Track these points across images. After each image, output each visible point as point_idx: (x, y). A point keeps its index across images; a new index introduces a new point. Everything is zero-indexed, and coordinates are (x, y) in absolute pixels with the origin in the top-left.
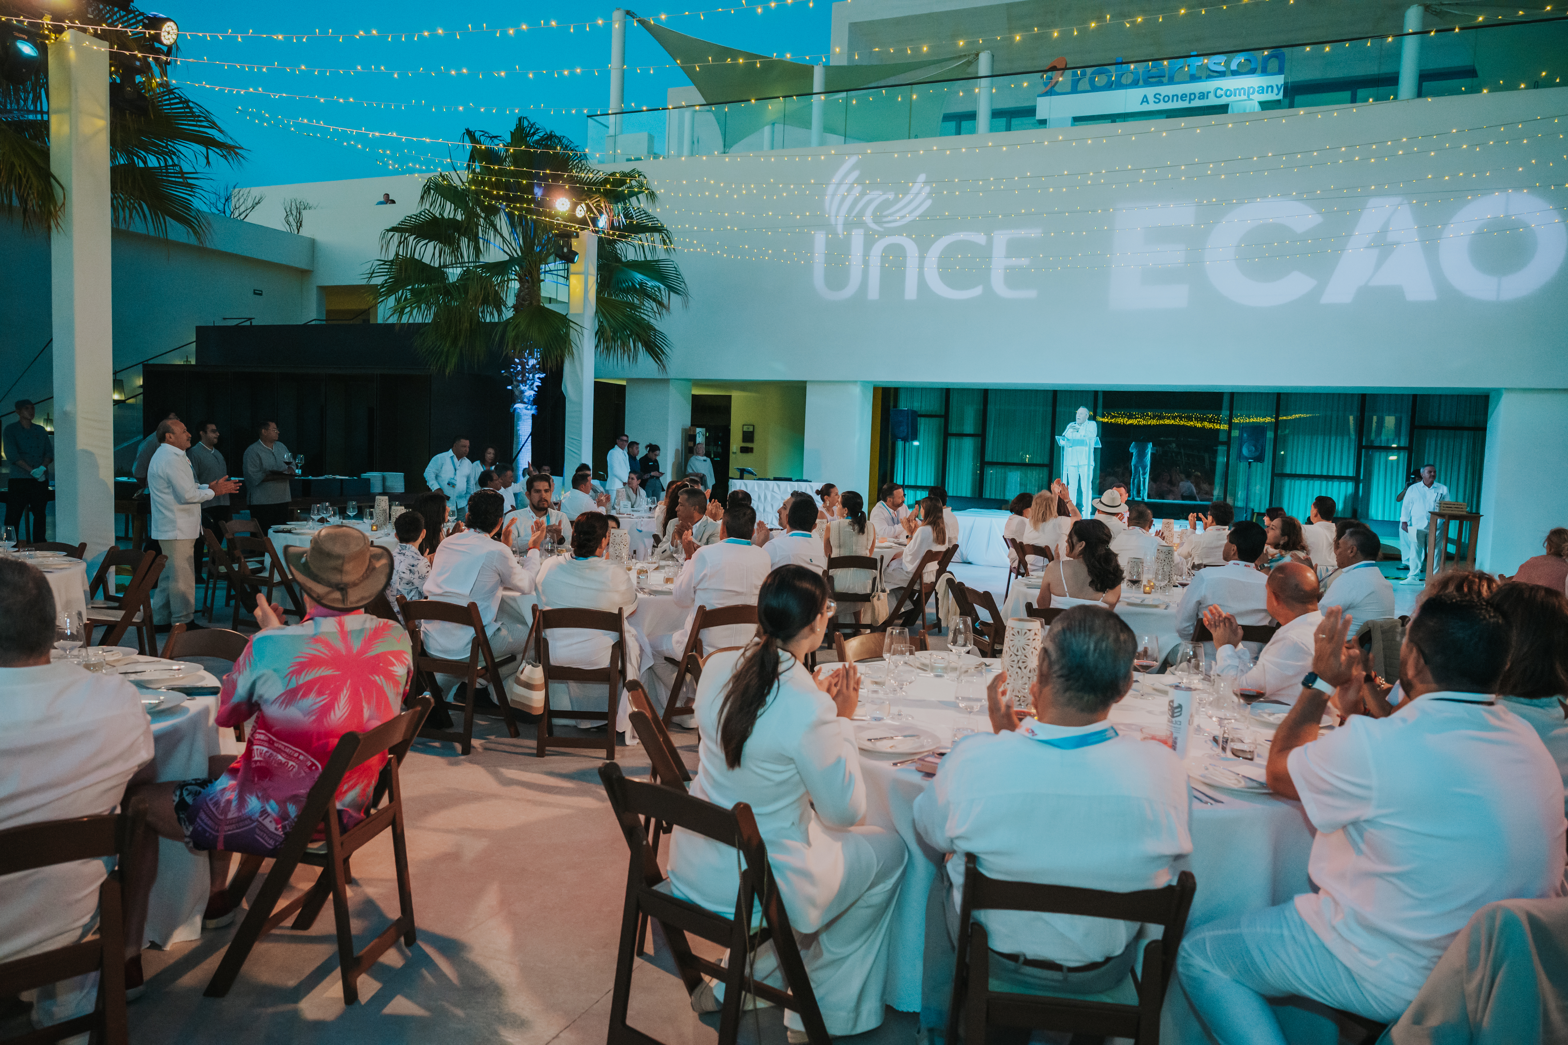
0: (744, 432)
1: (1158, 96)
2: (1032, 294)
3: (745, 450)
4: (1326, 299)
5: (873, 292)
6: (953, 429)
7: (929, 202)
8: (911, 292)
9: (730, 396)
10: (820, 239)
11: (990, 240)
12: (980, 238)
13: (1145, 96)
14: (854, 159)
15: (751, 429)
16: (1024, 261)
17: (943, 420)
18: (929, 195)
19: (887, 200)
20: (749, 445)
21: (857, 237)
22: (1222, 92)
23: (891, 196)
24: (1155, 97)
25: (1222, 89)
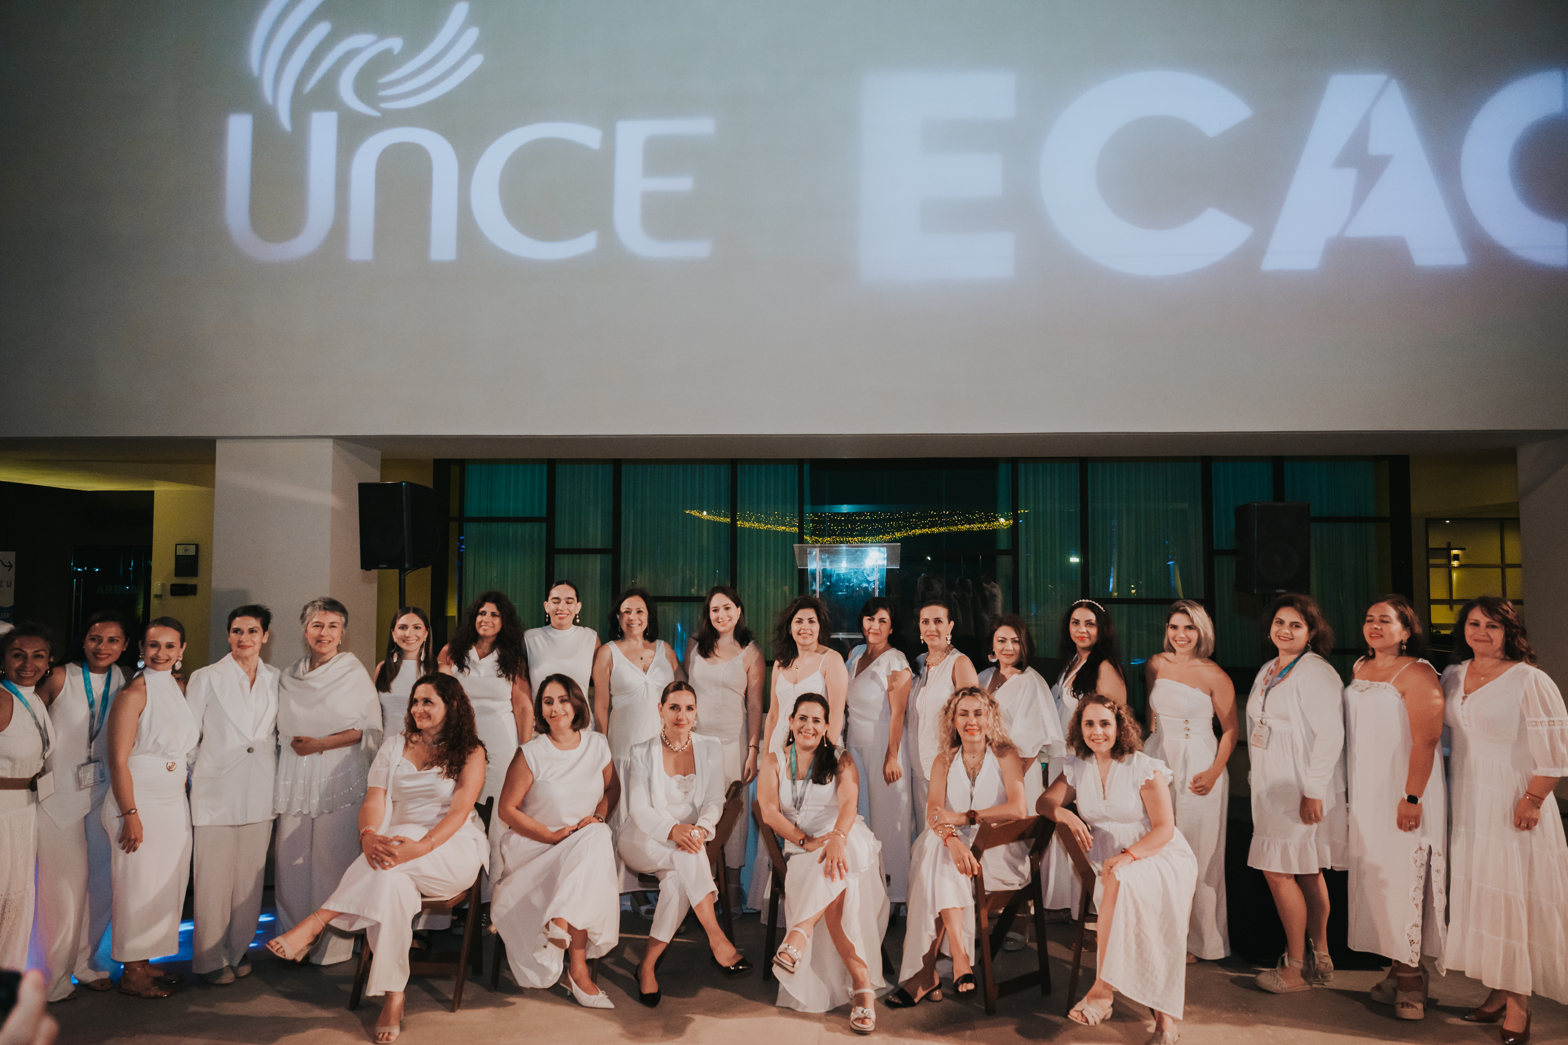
0: (178, 558)
3: (178, 590)
4: (1273, 262)
5: (361, 246)
6: (563, 540)
7: (476, 61)
8: (443, 244)
9: (153, 492)
10: (239, 130)
11: (609, 138)
12: (587, 136)
15: (192, 551)
16: (683, 184)
17: (544, 525)
18: (476, 48)
19: (388, 52)
20: (190, 581)
21: (323, 128)
23: (395, 44)
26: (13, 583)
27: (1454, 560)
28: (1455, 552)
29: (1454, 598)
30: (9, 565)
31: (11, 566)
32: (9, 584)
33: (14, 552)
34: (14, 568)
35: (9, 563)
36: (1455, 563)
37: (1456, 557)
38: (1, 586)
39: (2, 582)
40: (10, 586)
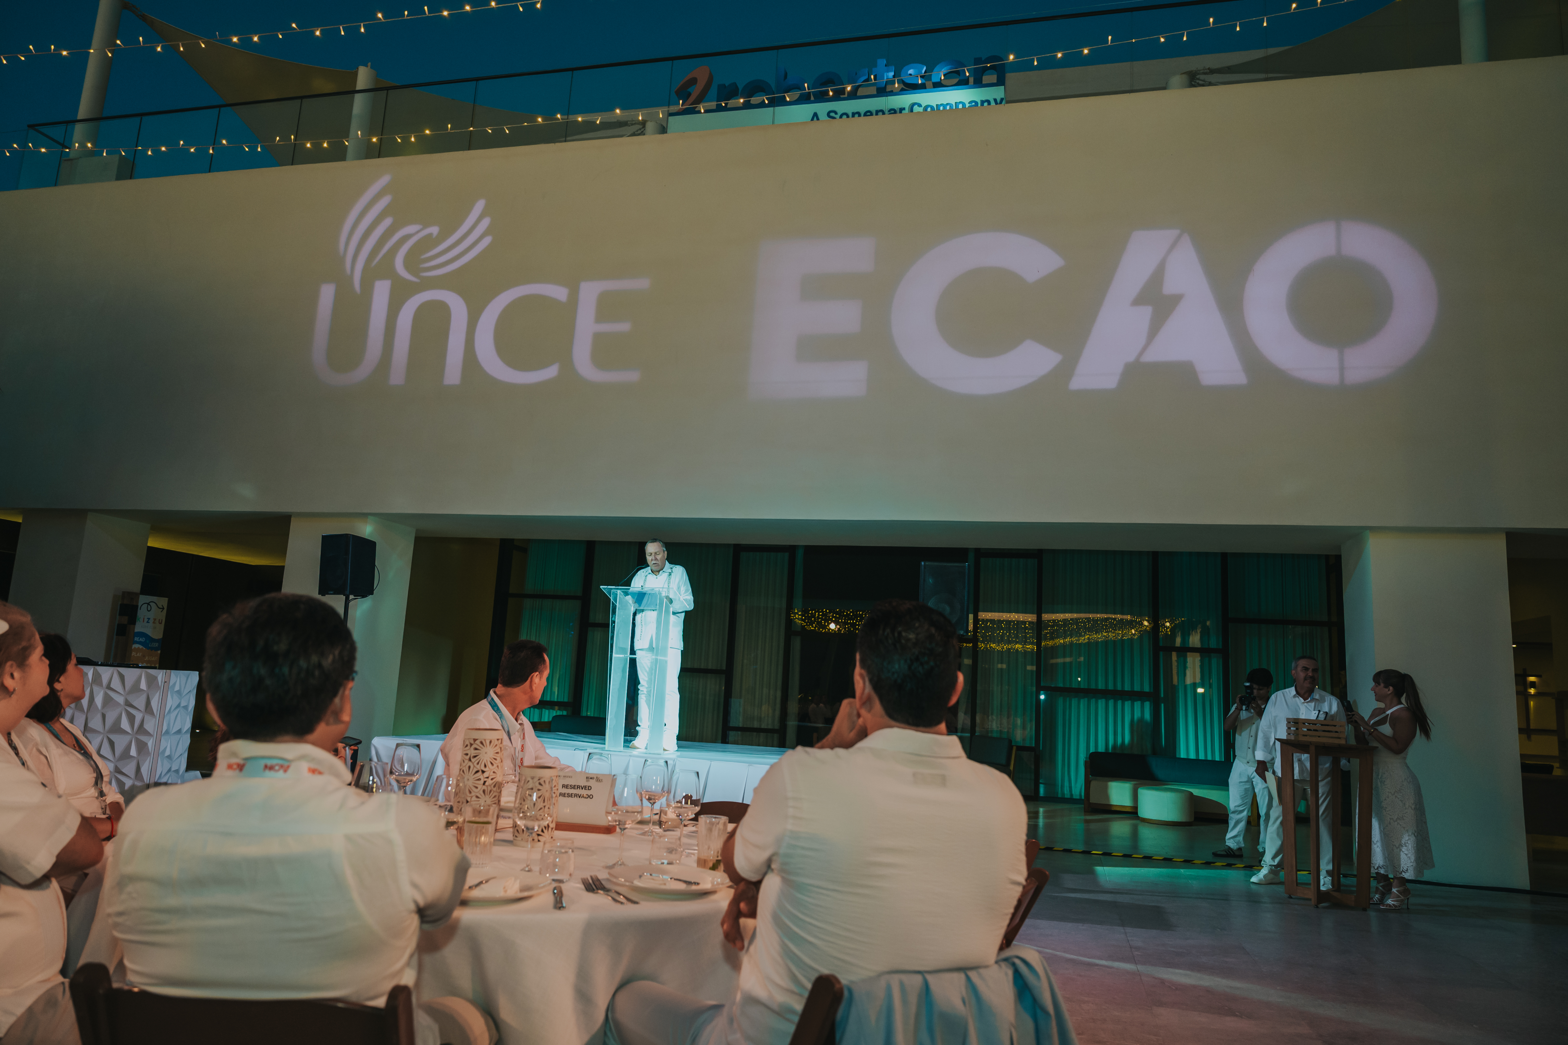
1: (832, 114)
2: (632, 376)
5: (397, 375)
6: (596, 616)
7: (487, 240)
8: (453, 374)
10: (327, 293)
11: (574, 294)
12: (559, 293)
13: (815, 115)
14: (385, 180)
17: (580, 602)
18: (488, 232)
19: (429, 237)
21: (382, 291)
22: (921, 109)
23: (434, 230)
24: (828, 115)
25: (920, 105)
26: (164, 621)
27: (1531, 688)
28: (1532, 679)
29: (1532, 726)
30: (162, 607)
31: (163, 609)
32: (160, 622)
33: (167, 599)
34: (165, 611)
35: (162, 606)
36: (1532, 691)
37: (1533, 685)
38: (154, 623)
39: (155, 619)
40: (161, 623)
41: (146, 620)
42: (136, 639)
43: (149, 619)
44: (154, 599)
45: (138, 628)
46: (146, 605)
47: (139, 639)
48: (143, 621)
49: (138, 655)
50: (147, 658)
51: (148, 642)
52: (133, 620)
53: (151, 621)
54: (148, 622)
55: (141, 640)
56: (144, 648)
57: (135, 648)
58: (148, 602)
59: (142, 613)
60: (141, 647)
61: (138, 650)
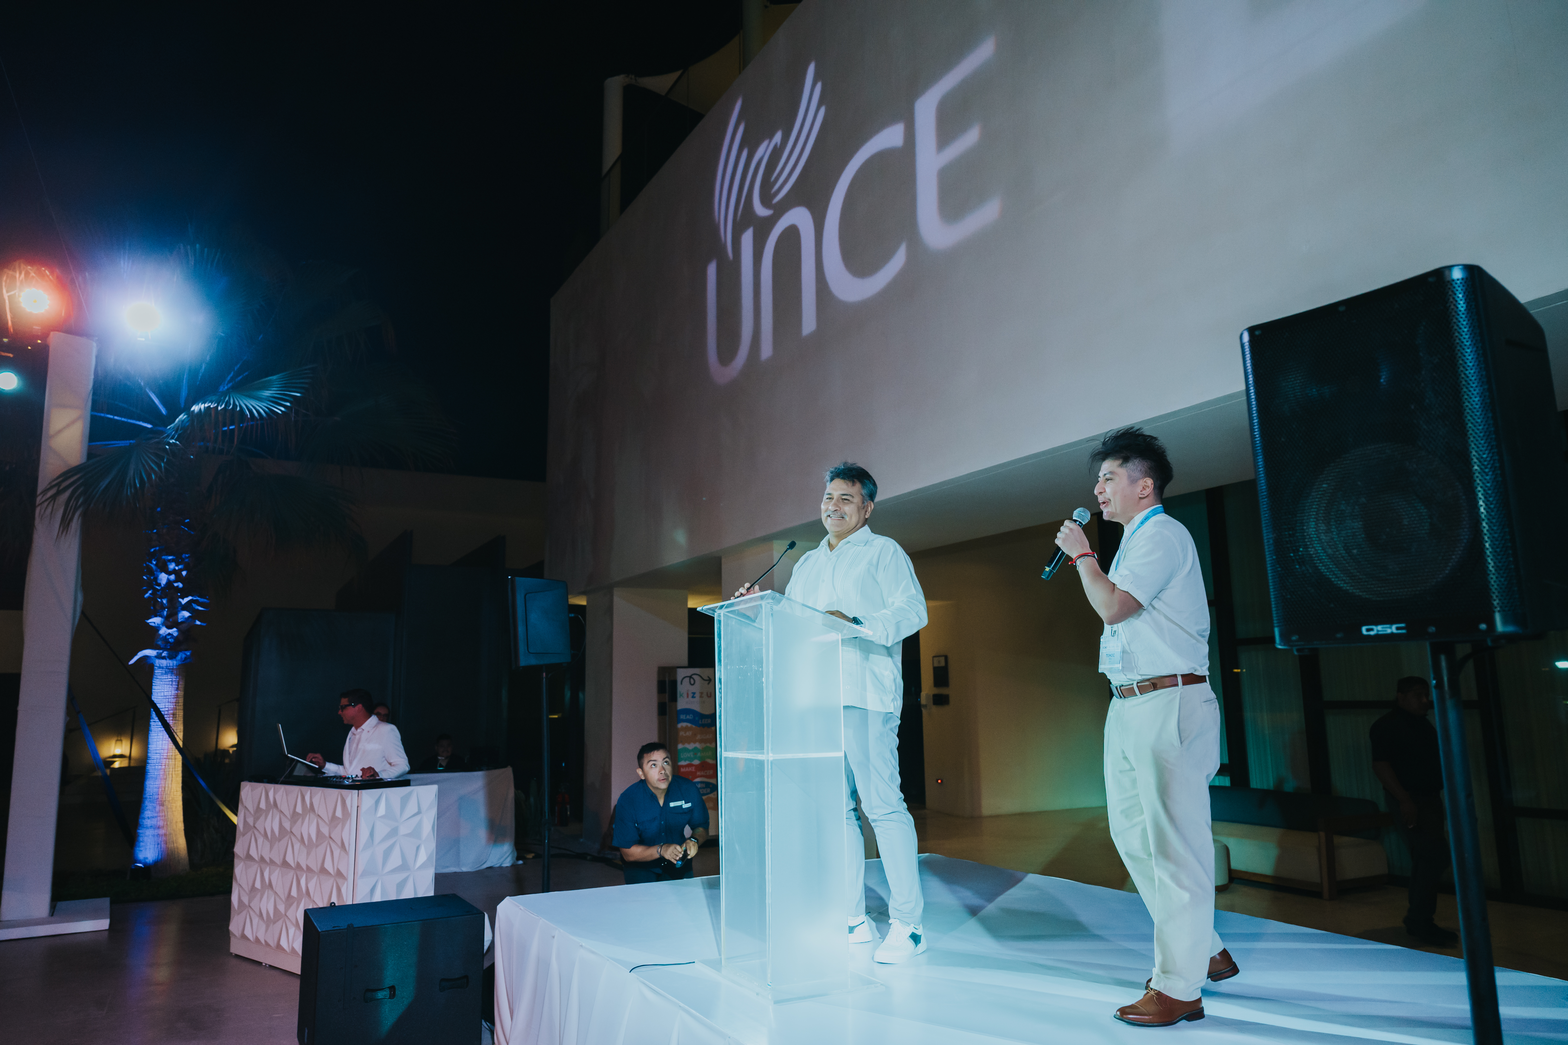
0: (934, 669)
2: (991, 211)
3: (939, 701)
7: (821, 115)
8: (809, 320)
11: (910, 126)
12: (894, 137)
14: (738, 106)
15: (943, 663)
16: (971, 138)
19: (775, 149)
20: (946, 691)
21: (747, 246)
23: (778, 137)
38: (701, 697)
39: (701, 693)
40: (710, 697)
41: (690, 695)
42: (682, 717)
43: (694, 693)
44: (697, 671)
45: (682, 703)
46: (688, 678)
47: (686, 717)
48: (688, 697)
49: (688, 734)
50: (699, 737)
51: (697, 718)
52: (674, 698)
53: (697, 695)
54: (693, 697)
55: (688, 717)
56: (694, 726)
57: (682, 726)
58: (689, 675)
59: (683, 688)
60: (689, 725)
61: (686, 729)
